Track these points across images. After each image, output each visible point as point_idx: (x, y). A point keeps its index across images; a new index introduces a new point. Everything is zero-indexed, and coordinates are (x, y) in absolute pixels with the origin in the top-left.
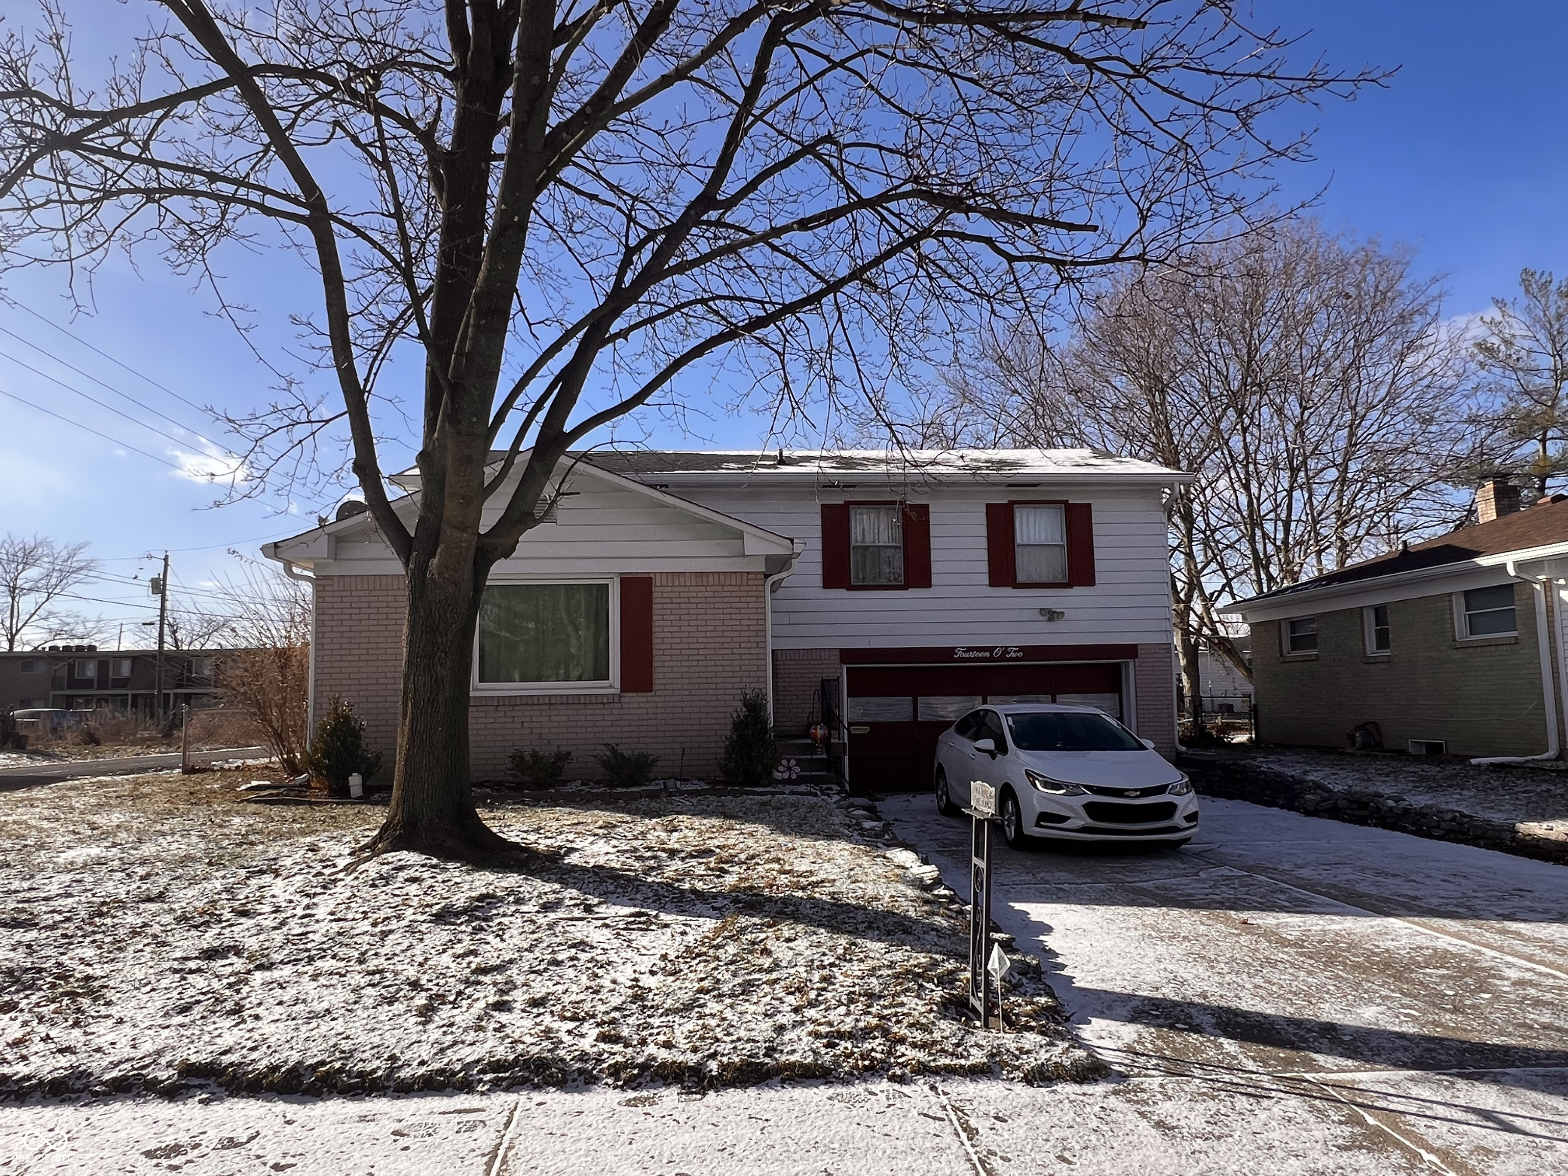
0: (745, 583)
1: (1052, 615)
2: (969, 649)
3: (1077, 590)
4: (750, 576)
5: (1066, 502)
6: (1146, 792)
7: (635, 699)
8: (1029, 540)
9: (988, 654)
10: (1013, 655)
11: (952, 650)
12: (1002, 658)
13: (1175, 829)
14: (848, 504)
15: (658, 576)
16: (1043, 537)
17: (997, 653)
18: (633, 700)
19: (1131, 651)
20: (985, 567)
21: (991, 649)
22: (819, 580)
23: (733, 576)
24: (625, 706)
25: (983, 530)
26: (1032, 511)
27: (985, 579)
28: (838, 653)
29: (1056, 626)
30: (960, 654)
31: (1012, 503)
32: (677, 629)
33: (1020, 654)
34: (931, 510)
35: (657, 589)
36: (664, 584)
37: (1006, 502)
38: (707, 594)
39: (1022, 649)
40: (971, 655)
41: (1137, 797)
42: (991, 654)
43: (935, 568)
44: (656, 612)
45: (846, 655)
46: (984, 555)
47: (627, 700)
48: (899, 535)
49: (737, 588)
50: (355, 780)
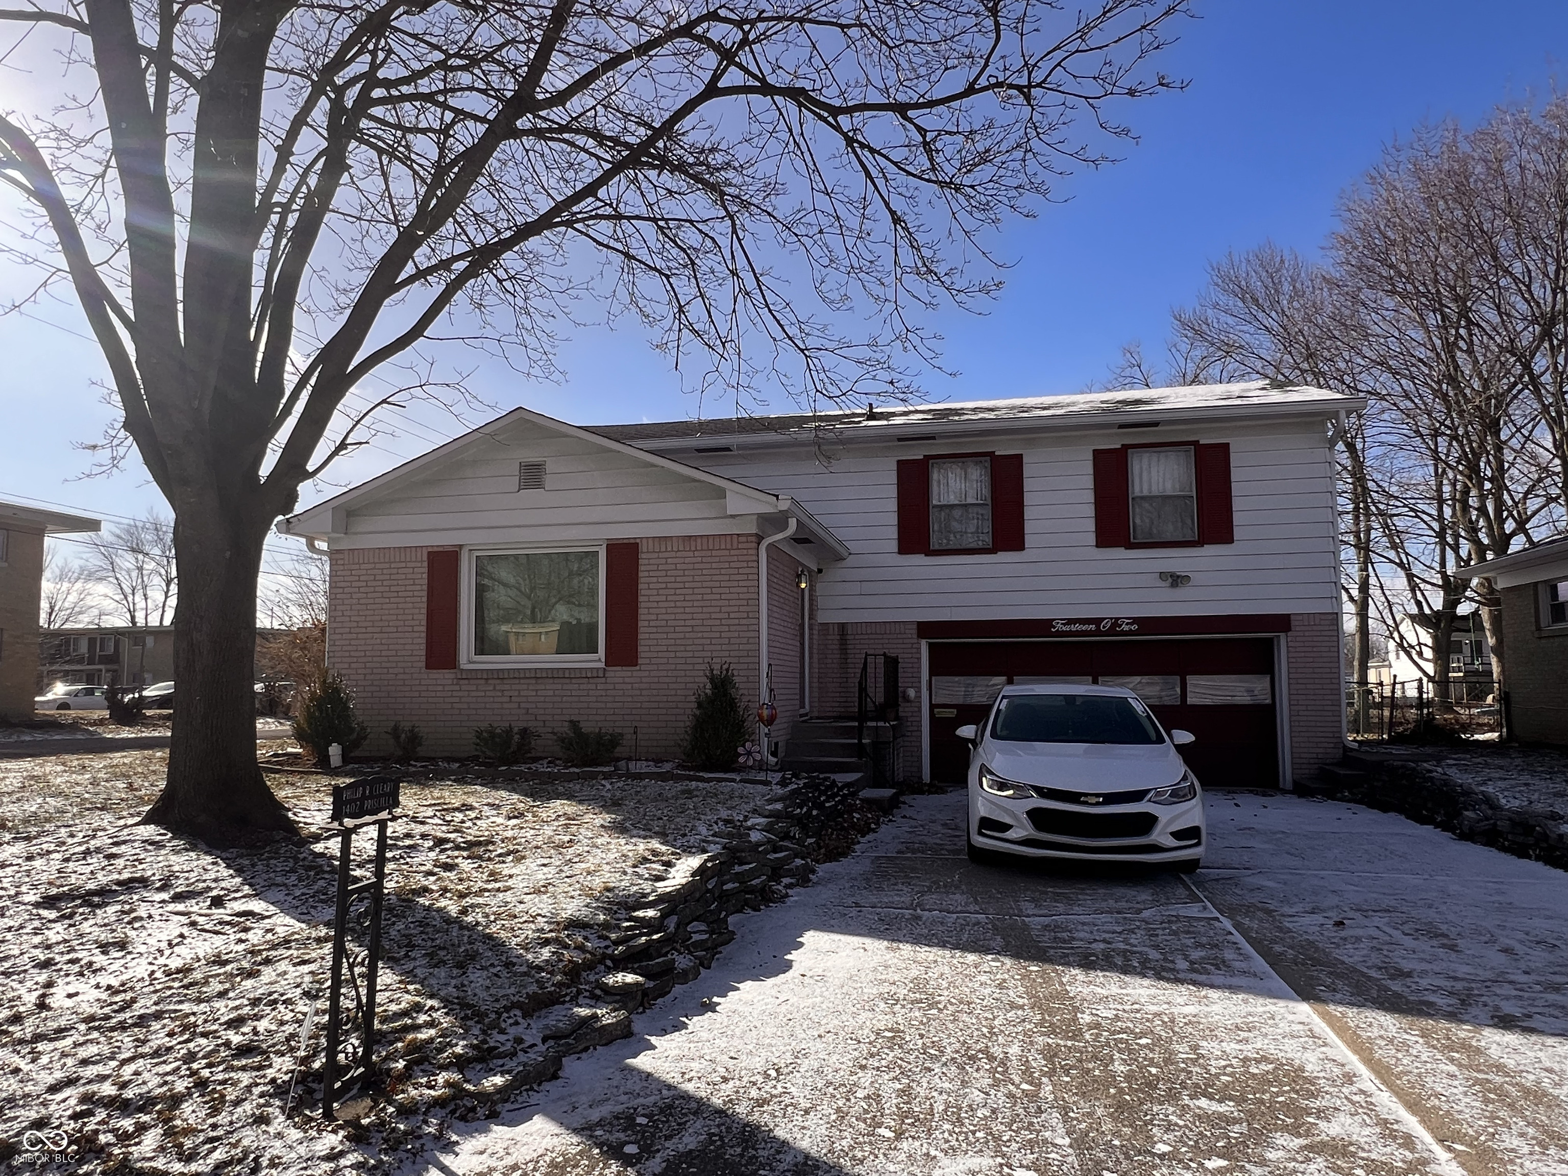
0: (735, 546)
1: (1176, 580)
2: (1070, 621)
3: (1209, 550)
4: (742, 539)
5: (1195, 443)
6: (1111, 798)
7: (619, 673)
8: (1150, 490)
9: (1093, 627)
10: (1126, 628)
11: (1049, 623)
12: (1112, 631)
13: (1155, 848)
14: (927, 458)
15: (644, 541)
16: (1169, 485)
17: (1106, 625)
18: (618, 674)
19: (1282, 623)
20: (1091, 525)
21: (1098, 621)
22: (894, 546)
23: (723, 538)
24: (609, 680)
25: (1089, 482)
26: (1155, 457)
27: (1091, 539)
28: (915, 626)
29: (1182, 593)
30: (1059, 627)
31: (1126, 447)
32: (664, 598)
33: (1134, 627)
34: (1025, 460)
35: (643, 556)
36: (651, 549)
37: (1119, 446)
38: (694, 560)
39: (1135, 620)
40: (1073, 628)
41: (1098, 804)
42: (1098, 626)
43: (1029, 527)
44: (642, 580)
45: (925, 629)
46: (1090, 511)
47: (612, 674)
48: (986, 492)
49: (727, 552)
50: (334, 750)
